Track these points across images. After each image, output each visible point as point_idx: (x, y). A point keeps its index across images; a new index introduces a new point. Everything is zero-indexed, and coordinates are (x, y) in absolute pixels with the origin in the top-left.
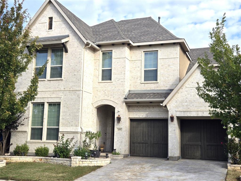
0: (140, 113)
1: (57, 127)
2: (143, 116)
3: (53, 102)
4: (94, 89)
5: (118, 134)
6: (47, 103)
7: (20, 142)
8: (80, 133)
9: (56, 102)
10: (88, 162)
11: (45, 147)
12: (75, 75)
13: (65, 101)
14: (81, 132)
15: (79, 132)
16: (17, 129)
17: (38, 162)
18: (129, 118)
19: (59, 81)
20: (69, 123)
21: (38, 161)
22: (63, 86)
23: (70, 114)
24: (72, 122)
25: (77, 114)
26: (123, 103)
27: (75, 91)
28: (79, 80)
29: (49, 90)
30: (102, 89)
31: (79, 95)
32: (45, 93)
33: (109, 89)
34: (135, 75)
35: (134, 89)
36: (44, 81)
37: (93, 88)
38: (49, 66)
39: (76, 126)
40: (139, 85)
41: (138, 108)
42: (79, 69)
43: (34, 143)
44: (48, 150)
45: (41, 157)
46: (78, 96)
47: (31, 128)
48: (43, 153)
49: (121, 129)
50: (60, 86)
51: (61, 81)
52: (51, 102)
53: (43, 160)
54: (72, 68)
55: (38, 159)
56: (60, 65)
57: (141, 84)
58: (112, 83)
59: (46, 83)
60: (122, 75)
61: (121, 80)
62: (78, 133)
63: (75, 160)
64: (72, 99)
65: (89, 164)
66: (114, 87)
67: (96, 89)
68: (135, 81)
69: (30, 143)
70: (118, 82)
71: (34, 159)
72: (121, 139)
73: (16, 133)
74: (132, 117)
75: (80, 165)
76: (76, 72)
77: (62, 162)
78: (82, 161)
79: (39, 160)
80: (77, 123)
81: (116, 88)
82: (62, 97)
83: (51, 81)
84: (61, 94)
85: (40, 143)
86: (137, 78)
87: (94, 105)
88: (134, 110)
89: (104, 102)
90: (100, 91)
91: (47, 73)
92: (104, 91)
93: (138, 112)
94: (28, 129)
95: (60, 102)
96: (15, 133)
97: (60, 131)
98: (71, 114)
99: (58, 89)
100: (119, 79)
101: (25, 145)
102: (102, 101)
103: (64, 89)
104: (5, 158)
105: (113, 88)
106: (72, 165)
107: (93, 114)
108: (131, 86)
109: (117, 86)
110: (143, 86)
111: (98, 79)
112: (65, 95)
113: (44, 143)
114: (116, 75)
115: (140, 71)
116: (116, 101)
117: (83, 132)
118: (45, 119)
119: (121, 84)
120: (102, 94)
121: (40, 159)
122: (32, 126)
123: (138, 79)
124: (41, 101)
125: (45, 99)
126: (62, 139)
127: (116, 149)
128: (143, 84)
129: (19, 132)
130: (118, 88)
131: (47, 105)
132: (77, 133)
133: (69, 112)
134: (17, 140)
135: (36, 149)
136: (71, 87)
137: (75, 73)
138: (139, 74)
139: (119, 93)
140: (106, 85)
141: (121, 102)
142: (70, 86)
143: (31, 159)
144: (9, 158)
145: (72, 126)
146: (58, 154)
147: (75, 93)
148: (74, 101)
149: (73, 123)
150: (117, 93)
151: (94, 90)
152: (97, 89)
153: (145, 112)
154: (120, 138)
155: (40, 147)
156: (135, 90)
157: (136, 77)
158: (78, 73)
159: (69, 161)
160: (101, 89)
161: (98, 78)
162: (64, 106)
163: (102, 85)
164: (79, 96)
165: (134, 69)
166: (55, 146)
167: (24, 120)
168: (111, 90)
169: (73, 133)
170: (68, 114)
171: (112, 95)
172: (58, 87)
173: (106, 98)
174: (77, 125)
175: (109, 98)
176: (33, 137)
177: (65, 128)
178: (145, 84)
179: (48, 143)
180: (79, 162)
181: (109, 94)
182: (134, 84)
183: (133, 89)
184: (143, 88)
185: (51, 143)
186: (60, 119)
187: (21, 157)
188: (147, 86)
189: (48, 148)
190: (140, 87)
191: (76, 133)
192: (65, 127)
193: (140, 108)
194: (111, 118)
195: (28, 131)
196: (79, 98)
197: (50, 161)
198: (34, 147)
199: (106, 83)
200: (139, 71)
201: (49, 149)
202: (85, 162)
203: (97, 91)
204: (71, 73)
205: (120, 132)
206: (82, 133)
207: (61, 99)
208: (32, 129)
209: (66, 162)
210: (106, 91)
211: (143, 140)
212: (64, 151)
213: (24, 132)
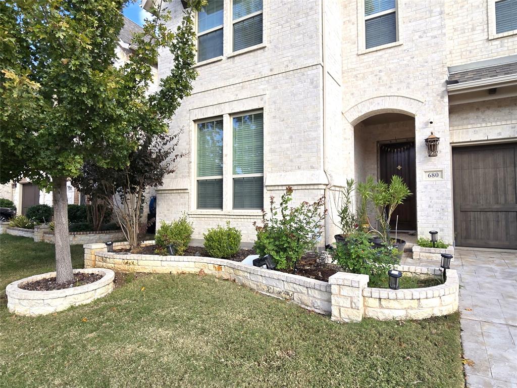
0: (489, 124)
1: (259, 175)
2: (500, 134)
3: (244, 110)
4: (344, 75)
5: (429, 187)
6: (230, 114)
7: (175, 215)
8: (324, 187)
9: (250, 109)
10: (406, 304)
11: (230, 229)
12: (299, 25)
13: (275, 102)
14: (327, 185)
15: (321, 184)
16: (161, 184)
17: (212, 274)
18: (451, 143)
19: (256, 52)
20: (291, 161)
21: (210, 272)
22: (267, 64)
23: (291, 138)
24: (300, 156)
25: (313, 133)
26: (442, 97)
27: (302, 70)
28: (311, 37)
29: (232, 81)
30: (371, 70)
31: (315, 79)
32: (223, 91)
33: (391, 66)
34: (465, 21)
35: (462, 61)
36: (219, 63)
37: (343, 73)
38: (229, 21)
39: (312, 168)
40: (481, 46)
41: (480, 114)
42: (310, 6)
43: (206, 216)
44: (238, 236)
45: (219, 261)
46: (312, 83)
47: (196, 181)
48: (225, 245)
49: (440, 173)
50: (260, 66)
51: (262, 51)
52: (239, 111)
53: (223, 270)
54: (290, 9)
55: (211, 267)
56: (256, 11)
57: (490, 43)
58: (400, 48)
59: (223, 65)
60: (433, 19)
61: (428, 35)
62: (320, 187)
63: (345, 291)
64: (294, 95)
65: (409, 311)
66: (409, 58)
67: (350, 74)
68: (466, 38)
69: (195, 216)
70: (421, 40)
71: (200, 266)
72: (441, 201)
73: (166, 194)
74: (461, 141)
75: (371, 314)
76: (301, 16)
77: (288, 287)
78: (380, 299)
79: (212, 269)
80: (313, 159)
81: (414, 59)
82: (267, 92)
83: (236, 58)
84: (262, 87)
85: (218, 216)
86: (473, 29)
87: (347, 115)
88: (465, 122)
89: (378, 103)
90: (363, 78)
91: (224, 42)
92: (376, 75)
93: (484, 125)
94: (189, 185)
95: (262, 109)
96: (163, 195)
97: (266, 185)
98: (294, 136)
99: (253, 76)
100: (425, 33)
101: (183, 222)
102: (372, 103)
103: (271, 70)
104: (126, 261)
105: (405, 62)
106: (335, 312)
107: (345, 139)
108: (453, 55)
109: (417, 52)
110: (495, 47)
111: (356, 45)
112: (275, 88)
113: (228, 217)
114: (414, 23)
115: (481, 6)
116: (418, 96)
117: (332, 185)
118: (226, 155)
119: (433, 45)
120: (371, 83)
121: (216, 266)
122: (199, 175)
123: (474, 32)
124: (215, 113)
125: (222, 108)
126: (284, 205)
127: (437, 233)
128: (497, 42)
129: (172, 192)
130: (420, 59)
131: (229, 122)
132: (316, 187)
133: (289, 130)
134: (168, 210)
135: (207, 233)
136: (290, 61)
137: (300, 21)
138: (479, 16)
139: (426, 73)
140: (381, 56)
141: (435, 95)
142: (285, 59)
143: (192, 264)
144: (135, 262)
145: (299, 168)
146: (271, 257)
147: (303, 75)
148: (300, 100)
149: (301, 160)
150: (418, 74)
151: (346, 78)
152: (355, 73)
153: (506, 120)
154: (438, 198)
155: (216, 228)
156: (470, 62)
157: (471, 26)
158: (309, 18)
159: (316, 291)
160: (366, 71)
161: (356, 42)
162: (274, 117)
163: (371, 59)
164: (315, 82)
165: (462, 7)
166: (258, 228)
167: (174, 159)
168: (398, 67)
169: (304, 187)
170: (287, 137)
171: (401, 82)
172: (253, 71)
173: (383, 91)
174: (314, 166)
175: (393, 91)
176: (203, 202)
177: (281, 175)
178: (506, 40)
179: (238, 217)
180: (364, 301)
181: (392, 80)
182: (462, 47)
183: (459, 61)
184: (495, 54)
185: (245, 217)
186: (264, 153)
187: (164, 258)
188: (510, 44)
189: (237, 231)
190: (485, 53)
191: (312, 187)
192: (281, 173)
193: (488, 112)
194: (376, 157)
195: (191, 189)
196: (316, 87)
197: (246, 277)
198: (206, 227)
199: (379, 53)
200: (478, 6)
201: (242, 233)
202: (393, 304)
203: (354, 79)
204: (287, 22)
205: (435, 181)
206: (329, 186)
207: (264, 99)
208: (200, 183)
209: (306, 292)
210: (382, 74)
211: (497, 203)
212: (289, 247)
213: (182, 191)
